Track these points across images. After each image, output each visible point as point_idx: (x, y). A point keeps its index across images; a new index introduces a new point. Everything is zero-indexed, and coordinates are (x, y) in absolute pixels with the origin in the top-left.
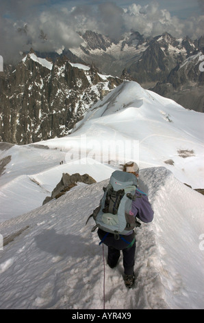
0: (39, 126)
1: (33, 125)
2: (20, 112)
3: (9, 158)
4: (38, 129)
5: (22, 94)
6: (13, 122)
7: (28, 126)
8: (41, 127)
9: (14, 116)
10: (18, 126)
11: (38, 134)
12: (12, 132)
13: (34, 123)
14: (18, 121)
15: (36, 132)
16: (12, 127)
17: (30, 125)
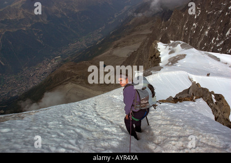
0: (222, 42)
1: (217, 39)
2: (211, 26)
3: (184, 56)
4: (221, 43)
5: (221, 11)
6: (203, 32)
7: (214, 38)
8: (224, 43)
9: (206, 28)
10: (205, 37)
11: (219, 47)
12: (199, 39)
13: (219, 38)
14: (207, 32)
15: (218, 45)
16: (200, 36)
17: (216, 38)
